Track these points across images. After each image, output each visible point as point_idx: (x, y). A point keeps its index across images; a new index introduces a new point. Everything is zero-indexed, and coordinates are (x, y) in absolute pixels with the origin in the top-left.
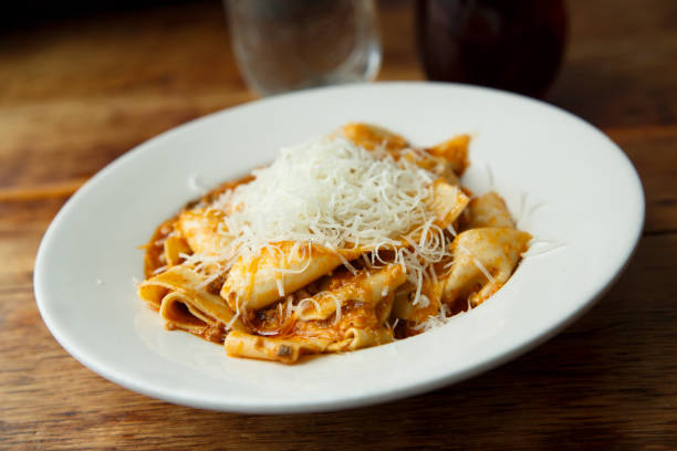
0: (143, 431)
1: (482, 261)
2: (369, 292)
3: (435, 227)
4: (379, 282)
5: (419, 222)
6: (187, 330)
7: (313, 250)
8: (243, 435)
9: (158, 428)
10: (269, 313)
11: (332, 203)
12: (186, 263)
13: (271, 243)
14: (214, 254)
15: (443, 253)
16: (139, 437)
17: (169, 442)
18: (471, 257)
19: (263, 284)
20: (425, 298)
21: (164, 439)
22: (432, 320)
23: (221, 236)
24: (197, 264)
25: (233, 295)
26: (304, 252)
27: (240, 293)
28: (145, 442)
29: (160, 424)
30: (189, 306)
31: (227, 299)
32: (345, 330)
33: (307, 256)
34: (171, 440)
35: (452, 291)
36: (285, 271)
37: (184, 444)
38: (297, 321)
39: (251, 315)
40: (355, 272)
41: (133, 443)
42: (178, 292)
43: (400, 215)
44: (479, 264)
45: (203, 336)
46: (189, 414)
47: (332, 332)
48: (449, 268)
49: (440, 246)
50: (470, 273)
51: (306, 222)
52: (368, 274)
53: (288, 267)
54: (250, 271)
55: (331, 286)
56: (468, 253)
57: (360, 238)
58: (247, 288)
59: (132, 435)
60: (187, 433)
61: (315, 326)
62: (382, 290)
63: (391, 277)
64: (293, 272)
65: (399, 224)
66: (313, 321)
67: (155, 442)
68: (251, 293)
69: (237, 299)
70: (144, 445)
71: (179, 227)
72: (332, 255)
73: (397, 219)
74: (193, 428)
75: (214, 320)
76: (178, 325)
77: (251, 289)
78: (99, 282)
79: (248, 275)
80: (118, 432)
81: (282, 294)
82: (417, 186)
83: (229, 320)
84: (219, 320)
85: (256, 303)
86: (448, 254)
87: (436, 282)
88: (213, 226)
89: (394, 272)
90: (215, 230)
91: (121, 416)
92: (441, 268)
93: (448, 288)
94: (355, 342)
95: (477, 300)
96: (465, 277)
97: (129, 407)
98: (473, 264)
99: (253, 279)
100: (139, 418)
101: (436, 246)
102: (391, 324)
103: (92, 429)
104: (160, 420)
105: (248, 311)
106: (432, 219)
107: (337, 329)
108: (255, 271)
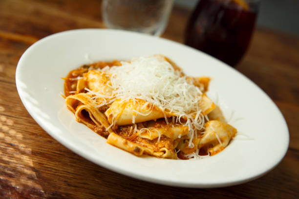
0: (49, 164)
1: (219, 136)
2: (173, 134)
3: (201, 114)
4: (177, 131)
5: (195, 110)
6: (86, 125)
7: (154, 108)
8: (97, 180)
9: (56, 164)
10: (124, 129)
11: (164, 90)
12: (88, 93)
13: (136, 99)
14: (102, 94)
15: (202, 127)
16: (47, 166)
17: (61, 173)
18: (215, 132)
19: (126, 115)
20: (193, 144)
21: (58, 171)
22: (194, 154)
23: (107, 86)
24: (93, 96)
25: (111, 116)
26: (150, 108)
27: (115, 116)
28: (49, 169)
29: (57, 163)
30: (90, 114)
31: (108, 117)
32: (160, 148)
33: (151, 110)
34: (62, 172)
35: (202, 144)
36: (138, 113)
37: (68, 176)
38: (137, 137)
39: (117, 127)
40: (168, 123)
41: (44, 168)
42: (87, 106)
43: (189, 105)
44: (217, 137)
45: (93, 129)
46: (71, 163)
47: (154, 147)
48: (203, 134)
49: (201, 123)
50: (212, 139)
51: (152, 94)
52: (173, 126)
53: (140, 111)
54: (122, 107)
55: (156, 126)
56: (214, 130)
57: (174, 109)
58: (118, 115)
59: (43, 164)
60: (69, 171)
61: (146, 141)
62: (178, 135)
63: (183, 130)
64: (141, 114)
65: (188, 108)
66: (145, 139)
67: (54, 171)
68: (119, 117)
69: (113, 118)
70: (48, 170)
71: (86, 76)
72: (161, 112)
73: (187, 106)
74: (73, 169)
75: (100, 124)
76: (82, 121)
77: (120, 115)
78: (46, 88)
79: (121, 109)
80: (36, 161)
81: (134, 122)
82: (195, 94)
83: (108, 127)
84: (103, 125)
85: (120, 123)
86: (204, 128)
87: (196, 138)
88: (105, 81)
89: (185, 129)
90: (105, 83)
91: (38, 154)
92: (200, 133)
93: (201, 142)
94: (165, 155)
95: (211, 151)
96: (210, 140)
97: (42, 150)
98: (215, 135)
99: (122, 112)
100: (47, 157)
101: (200, 123)
102: (177, 151)
103: (24, 156)
104: (57, 161)
105: (116, 125)
106: (201, 111)
107: (157, 146)
108: (124, 108)
